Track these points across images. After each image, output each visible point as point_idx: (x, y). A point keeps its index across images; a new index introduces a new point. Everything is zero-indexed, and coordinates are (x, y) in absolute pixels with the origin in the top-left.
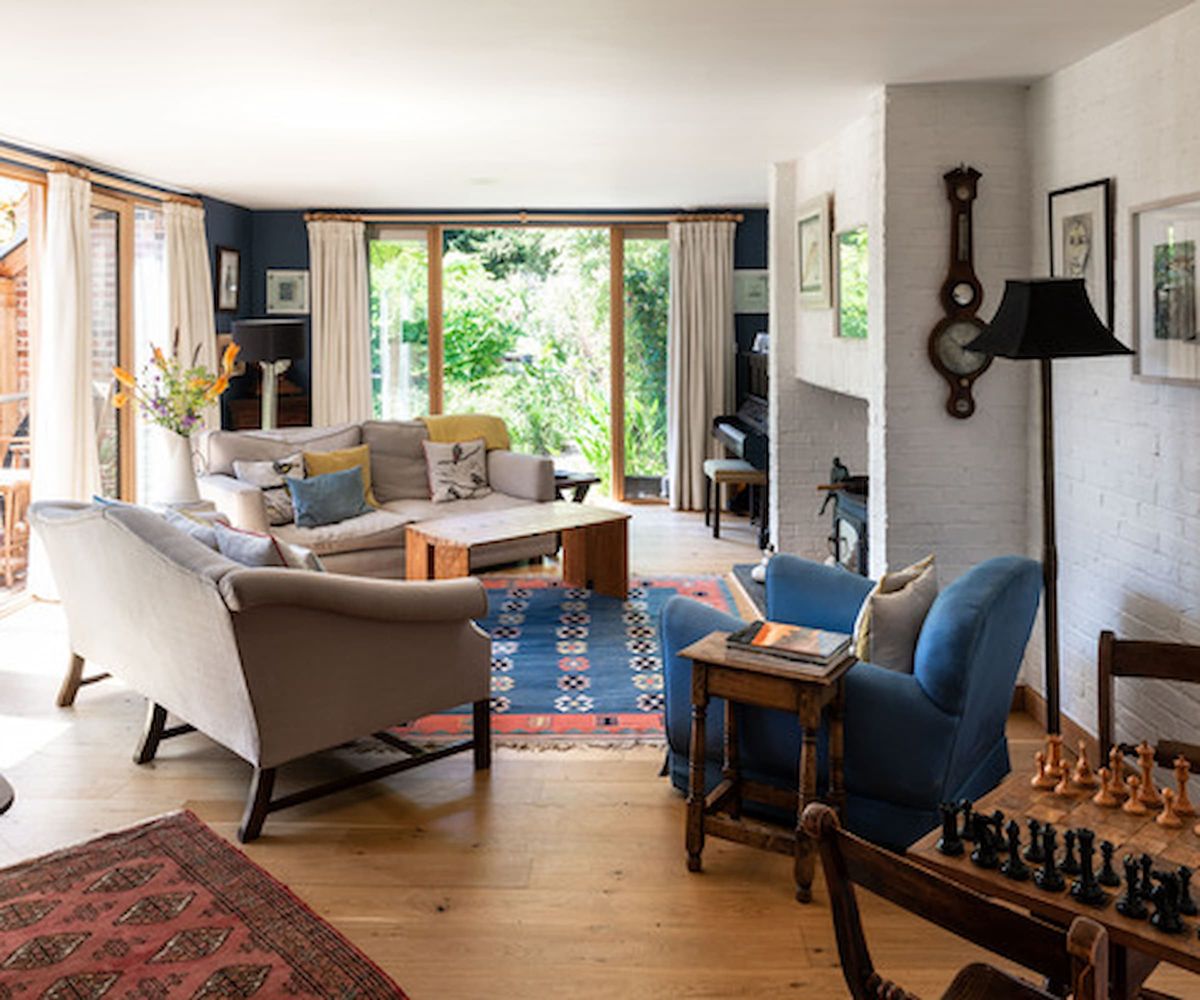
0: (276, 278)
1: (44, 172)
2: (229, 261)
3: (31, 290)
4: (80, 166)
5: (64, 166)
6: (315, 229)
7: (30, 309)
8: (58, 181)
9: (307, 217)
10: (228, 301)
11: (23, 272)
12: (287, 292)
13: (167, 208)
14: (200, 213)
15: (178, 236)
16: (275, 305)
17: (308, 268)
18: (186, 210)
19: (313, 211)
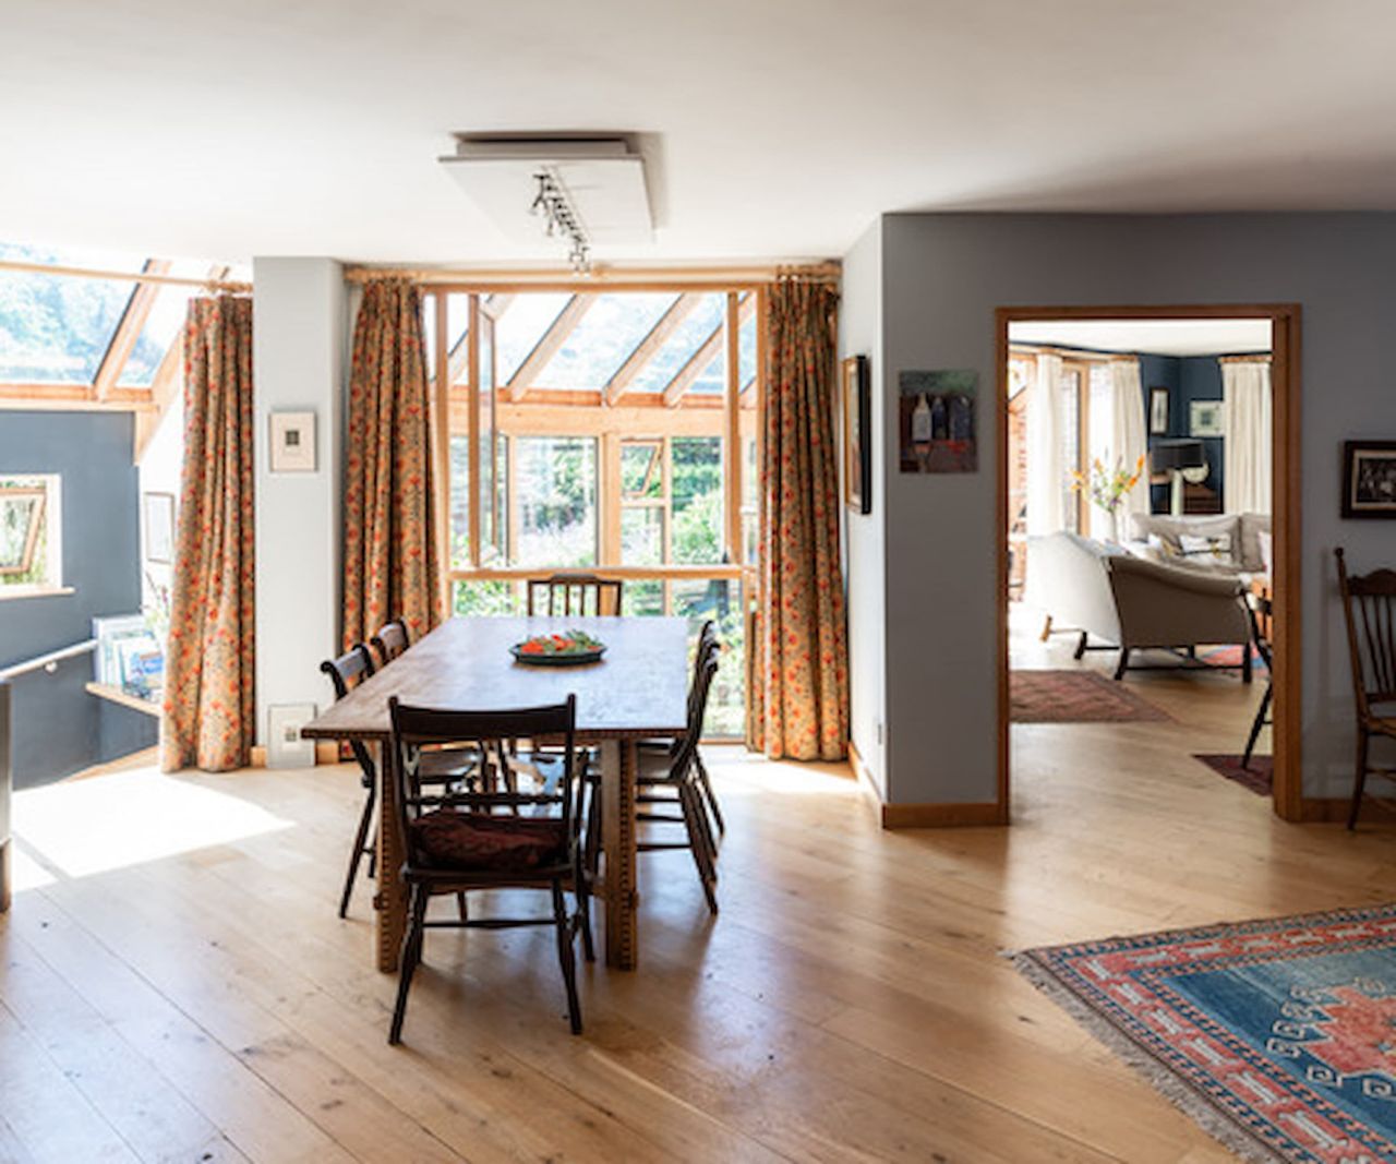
0: (1198, 408)
1: (1034, 355)
2: (1159, 398)
3: (1028, 422)
4: (1055, 346)
5: (1046, 349)
6: (1229, 369)
7: (1028, 436)
8: (1043, 359)
9: (1221, 360)
10: (1159, 426)
11: (1023, 410)
12: (1207, 419)
13: (1112, 365)
14: (1135, 366)
15: (1120, 384)
16: (1198, 430)
17: (1222, 399)
18: (1125, 365)
19: (1227, 355)
